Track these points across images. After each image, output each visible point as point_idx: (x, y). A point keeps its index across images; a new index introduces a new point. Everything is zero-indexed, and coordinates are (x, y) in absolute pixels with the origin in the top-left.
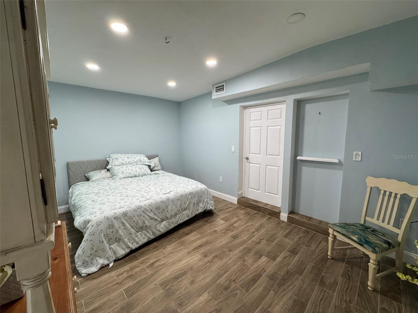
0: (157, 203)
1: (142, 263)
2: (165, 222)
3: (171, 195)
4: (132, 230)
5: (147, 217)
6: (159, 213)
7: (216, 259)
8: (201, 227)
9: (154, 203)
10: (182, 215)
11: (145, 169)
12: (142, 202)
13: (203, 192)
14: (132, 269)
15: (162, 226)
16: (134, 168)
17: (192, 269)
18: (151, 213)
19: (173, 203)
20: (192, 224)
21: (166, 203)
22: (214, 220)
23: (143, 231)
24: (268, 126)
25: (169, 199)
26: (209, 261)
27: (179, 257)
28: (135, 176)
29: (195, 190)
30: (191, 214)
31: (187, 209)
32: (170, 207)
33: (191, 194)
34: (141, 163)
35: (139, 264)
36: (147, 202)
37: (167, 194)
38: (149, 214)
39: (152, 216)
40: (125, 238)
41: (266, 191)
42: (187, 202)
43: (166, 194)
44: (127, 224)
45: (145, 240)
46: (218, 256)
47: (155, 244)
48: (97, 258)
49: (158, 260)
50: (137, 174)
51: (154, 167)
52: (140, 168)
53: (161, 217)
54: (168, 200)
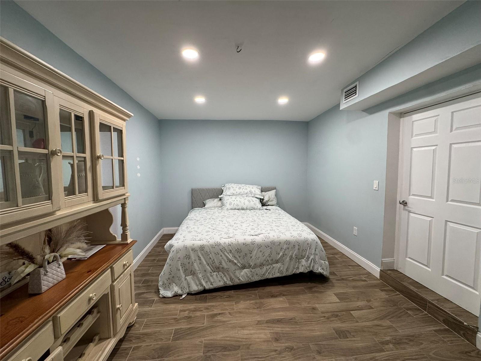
0: (238, 244)
1: (207, 309)
2: (247, 270)
3: (259, 239)
4: (208, 267)
5: (225, 258)
6: (240, 257)
7: (290, 353)
8: (297, 293)
9: (235, 244)
10: (271, 268)
11: (255, 202)
12: (222, 239)
13: (308, 244)
14: (195, 310)
15: (242, 273)
16: (242, 200)
17: (248, 348)
18: (229, 253)
19: (260, 250)
20: (287, 286)
21: (249, 246)
22: (323, 290)
23: (219, 273)
24: (451, 144)
25: (254, 242)
26: (277, 350)
27: (245, 322)
28: (243, 209)
29: (295, 239)
30: (285, 270)
31: (280, 262)
32: (254, 253)
33: (288, 242)
34: (252, 195)
35: (203, 309)
36: (228, 241)
37: (254, 235)
38: (228, 255)
39: (231, 258)
40: (199, 273)
41: (445, 273)
42: (280, 252)
43: (252, 235)
44: (202, 258)
45: (221, 284)
46: (295, 350)
47: (232, 292)
48: (174, 284)
49: (222, 313)
50: (245, 207)
51: (267, 201)
52: (249, 201)
53: (241, 263)
54: (253, 243)
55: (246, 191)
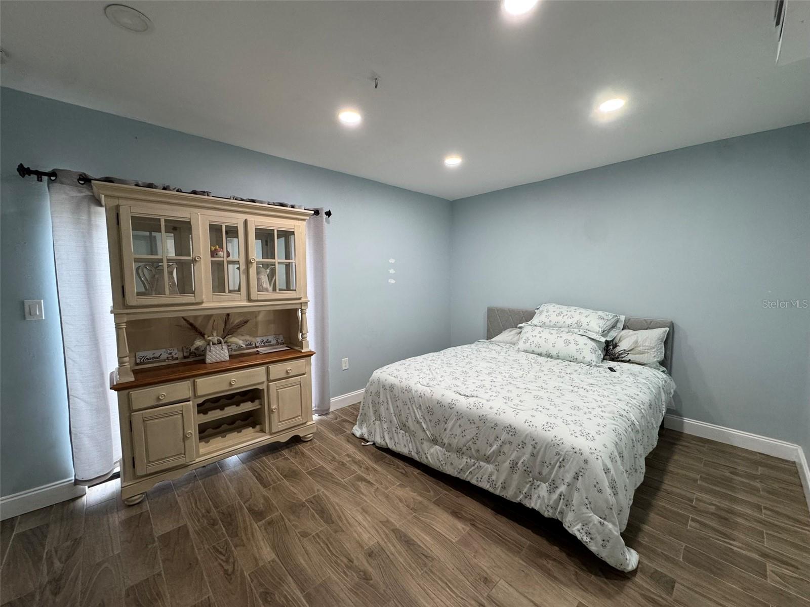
0: (430, 400)
1: (367, 469)
2: (440, 448)
3: (463, 403)
4: (394, 418)
5: (412, 414)
6: (430, 421)
9: (427, 397)
10: (476, 466)
14: (357, 462)
15: (432, 450)
18: (418, 409)
19: (459, 422)
21: (445, 409)
23: (407, 434)
25: (453, 406)
29: (530, 429)
30: (499, 484)
31: (492, 463)
32: (450, 424)
33: (511, 430)
35: (365, 467)
38: (416, 410)
39: (419, 418)
40: (384, 422)
42: (494, 442)
44: (390, 402)
45: (404, 450)
47: (416, 472)
49: (371, 483)
51: (627, 352)
53: (432, 432)
54: (451, 407)
55: (569, 322)
